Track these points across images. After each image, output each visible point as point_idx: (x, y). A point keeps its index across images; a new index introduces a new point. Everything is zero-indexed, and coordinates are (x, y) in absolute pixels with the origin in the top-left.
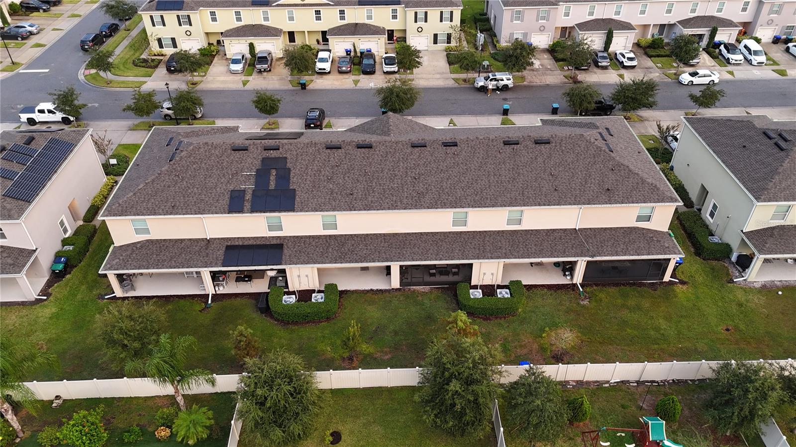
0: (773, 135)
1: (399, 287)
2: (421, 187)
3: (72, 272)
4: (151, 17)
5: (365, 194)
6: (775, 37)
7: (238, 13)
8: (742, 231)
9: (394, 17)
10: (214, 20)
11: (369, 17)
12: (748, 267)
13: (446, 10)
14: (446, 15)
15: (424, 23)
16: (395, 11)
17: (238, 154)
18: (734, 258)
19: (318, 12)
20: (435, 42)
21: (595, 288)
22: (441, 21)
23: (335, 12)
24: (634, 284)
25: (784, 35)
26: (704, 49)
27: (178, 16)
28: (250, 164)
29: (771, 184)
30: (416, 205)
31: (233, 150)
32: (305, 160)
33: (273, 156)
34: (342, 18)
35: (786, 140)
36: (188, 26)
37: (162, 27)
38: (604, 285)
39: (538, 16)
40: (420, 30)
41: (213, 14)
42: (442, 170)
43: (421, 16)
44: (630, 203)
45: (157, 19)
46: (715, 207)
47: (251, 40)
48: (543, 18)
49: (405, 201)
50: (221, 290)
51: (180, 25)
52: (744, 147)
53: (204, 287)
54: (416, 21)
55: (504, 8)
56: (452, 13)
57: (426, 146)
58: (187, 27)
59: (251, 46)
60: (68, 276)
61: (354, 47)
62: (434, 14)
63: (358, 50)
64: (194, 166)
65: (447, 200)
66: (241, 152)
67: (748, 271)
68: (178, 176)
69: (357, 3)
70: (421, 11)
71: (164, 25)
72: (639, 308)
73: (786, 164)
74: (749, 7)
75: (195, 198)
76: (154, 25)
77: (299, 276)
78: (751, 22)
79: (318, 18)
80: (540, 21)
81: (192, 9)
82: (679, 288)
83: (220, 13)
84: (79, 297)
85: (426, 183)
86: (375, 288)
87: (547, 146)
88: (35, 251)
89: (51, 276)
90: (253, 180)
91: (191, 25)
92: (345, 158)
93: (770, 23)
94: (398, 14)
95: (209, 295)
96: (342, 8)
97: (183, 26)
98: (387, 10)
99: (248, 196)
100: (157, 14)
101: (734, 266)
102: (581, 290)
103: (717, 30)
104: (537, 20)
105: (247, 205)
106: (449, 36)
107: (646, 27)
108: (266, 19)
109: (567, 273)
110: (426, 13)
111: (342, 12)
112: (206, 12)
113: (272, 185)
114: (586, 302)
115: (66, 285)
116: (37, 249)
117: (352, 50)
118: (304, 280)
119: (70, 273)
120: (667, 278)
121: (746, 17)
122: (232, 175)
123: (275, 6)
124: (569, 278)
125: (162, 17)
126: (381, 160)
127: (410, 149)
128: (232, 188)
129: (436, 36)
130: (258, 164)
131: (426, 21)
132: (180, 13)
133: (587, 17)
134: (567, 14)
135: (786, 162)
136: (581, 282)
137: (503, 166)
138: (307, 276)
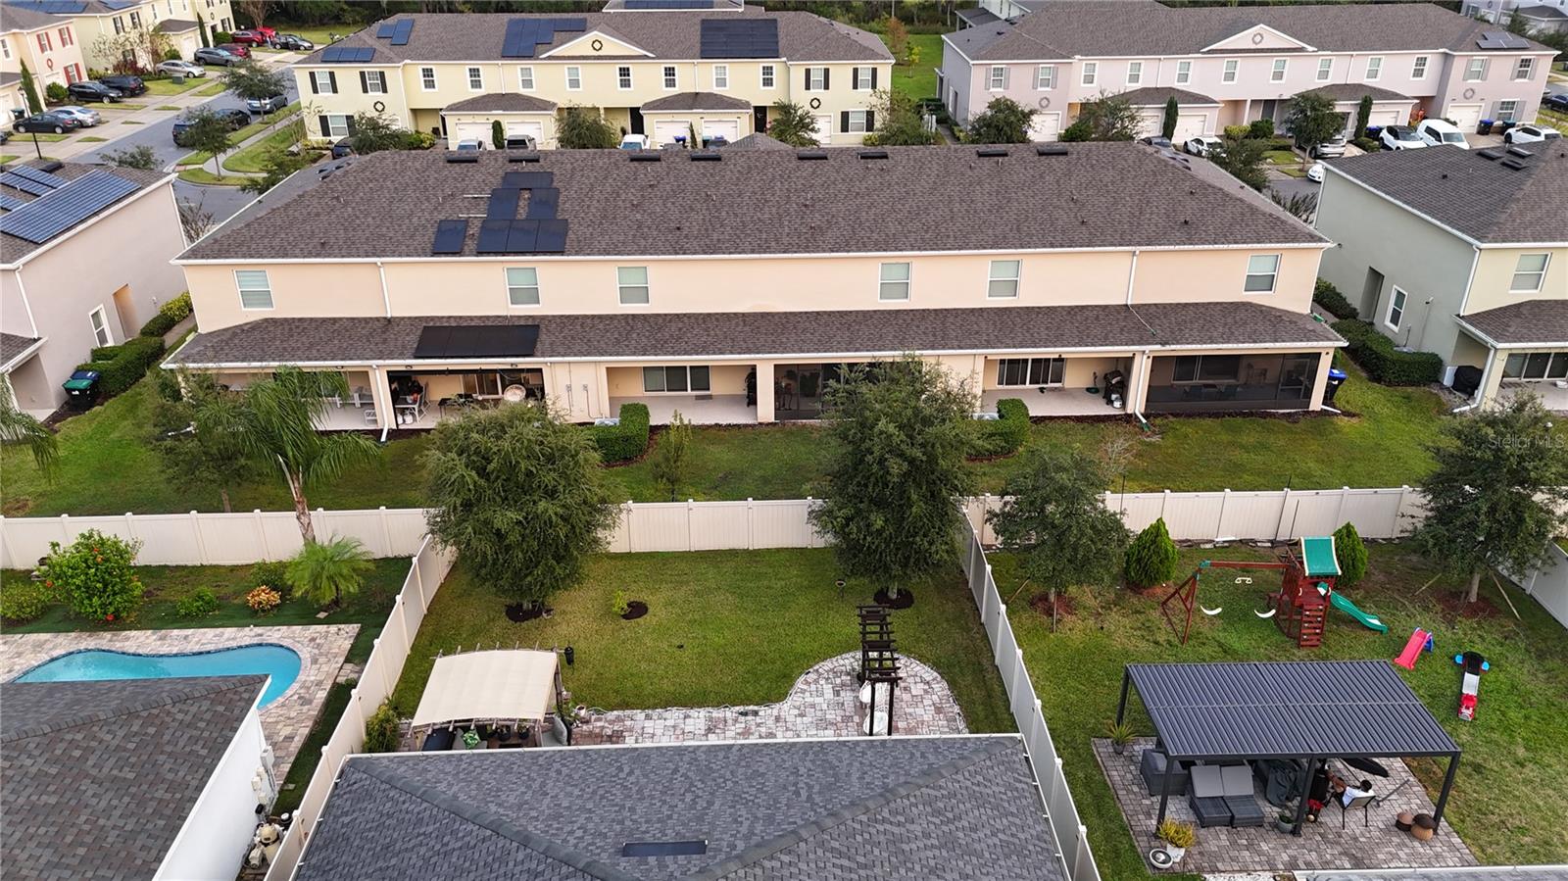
0: (1495, 154)
1: (773, 420)
2: (817, 219)
3: (106, 404)
4: (312, 75)
5: (707, 230)
6: (1481, 122)
7: (474, 72)
8: (1458, 315)
9: (768, 82)
10: (430, 84)
11: (721, 82)
12: (1476, 386)
13: (865, 67)
14: (865, 76)
15: (823, 90)
16: (768, 71)
17: (457, 167)
18: (1448, 379)
19: (624, 72)
20: (845, 128)
21: (1171, 419)
22: (855, 87)
23: (657, 70)
24: (1251, 414)
25: (1499, 119)
26: (1349, 142)
27: (362, 74)
28: (481, 184)
29: (1504, 216)
30: (807, 247)
31: (449, 161)
32: (588, 178)
33: (526, 170)
34: (671, 83)
35: (1522, 156)
36: (381, 93)
37: (331, 94)
38: (1189, 416)
39: (1035, 78)
40: (815, 104)
41: (428, 73)
42: (858, 194)
43: (817, 76)
44: (1230, 243)
45: (323, 80)
46: (1400, 296)
47: (497, 115)
48: (1045, 83)
49: (786, 240)
50: (409, 423)
51: (365, 90)
52: (1445, 177)
53: (374, 415)
54: (808, 87)
55: (972, 62)
56: (874, 71)
57: (826, 158)
58: (378, 95)
59: (497, 128)
60: (97, 408)
61: (692, 131)
62: (841, 73)
63: (699, 140)
64: (371, 185)
65: (869, 238)
66: (463, 165)
67: (1478, 394)
68: (337, 198)
69: (698, 54)
70: (817, 68)
71: (335, 90)
72: (1264, 447)
73: (1528, 186)
74: (1426, 68)
75: (367, 232)
76: (315, 91)
77: (569, 388)
78: (1433, 97)
79: (625, 84)
80: (1039, 89)
81: (390, 60)
82: (1344, 422)
83: (443, 71)
84: (115, 436)
85: (828, 214)
86: (724, 422)
87: (1061, 158)
88: (35, 341)
89: (62, 407)
90: (483, 206)
91: (385, 90)
92: (668, 174)
93: (1469, 95)
94: (774, 77)
95: (382, 430)
96: (669, 63)
97: (370, 93)
98: (752, 69)
99: (474, 230)
100: (322, 71)
101: (1450, 392)
102: (1144, 421)
103: (1371, 103)
104: (1035, 88)
105: (471, 244)
106: (870, 115)
107: (1236, 105)
108: (528, 83)
109: (1114, 397)
110: (827, 71)
111: (670, 72)
112: (416, 69)
113: (522, 212)
114: (1156, 439)
115: (91, 420)
116: (39, 339)
117: (688, 140)
118: (579, 396)
119: (102, 405)
120: (1316, 403)
121: (1424, 86)
122: (443, 198)
123: (545, 59)
124: (1117, 404)
125: (332, 74)
126: (738, 178)
127: (795, 163)
128: (442, 217)
129: (845, 116)
130: (496, 182)
131: (827, 87)
132: (367, 68)
133: (1128, 84)
134: (1089, 79)
135: (1529, 184)
136: (1143, 411)
137: (978, 187)
138: (585, 388)
